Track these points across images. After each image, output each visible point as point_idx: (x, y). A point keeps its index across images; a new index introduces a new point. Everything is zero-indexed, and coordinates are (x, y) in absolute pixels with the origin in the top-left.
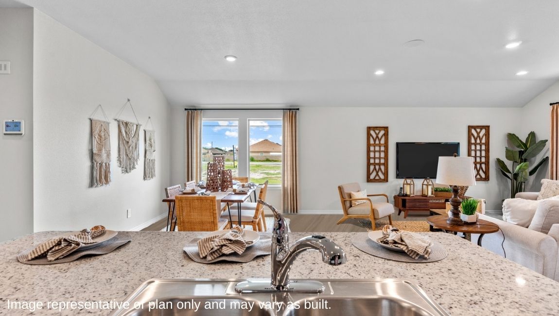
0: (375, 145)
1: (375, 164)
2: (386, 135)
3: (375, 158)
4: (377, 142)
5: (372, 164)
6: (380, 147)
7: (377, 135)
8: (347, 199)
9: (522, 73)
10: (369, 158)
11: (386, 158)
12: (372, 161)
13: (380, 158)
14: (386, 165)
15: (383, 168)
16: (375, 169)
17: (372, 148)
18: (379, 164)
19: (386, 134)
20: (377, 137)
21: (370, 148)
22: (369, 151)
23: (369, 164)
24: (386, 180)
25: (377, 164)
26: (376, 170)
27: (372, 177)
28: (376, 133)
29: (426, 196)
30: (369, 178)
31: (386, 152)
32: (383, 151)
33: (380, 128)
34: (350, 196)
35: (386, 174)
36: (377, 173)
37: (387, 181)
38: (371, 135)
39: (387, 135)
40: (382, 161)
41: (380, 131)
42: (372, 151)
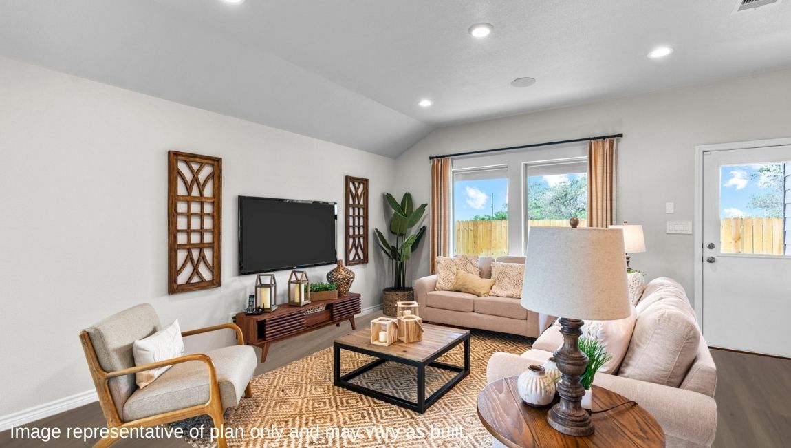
0: (189, 200)
1: (189, 247)
2: (216, 177)
3: (189, 232)
4: (195, 192)
5: (182, 246)
6: (202, 204)
7: (195, 175)
8: (119, 367)
9: (425, 103)
10: (173, 232)
11: (216, 231)
12: (182, 239)
13: (201, 232)
14: (216, 246)
15: (208, 254)
16: (189, 257)
17: (182, 207)
18: (201, 246)
19: (216, 175)
20: (195, 179)
21: (176, 206)
22: (172, 215)
23: (173, 248)
24: (216, 282)
25: (195, 246)
26: (192, 260)
27: (182, 279)
28: (191, 170)
29: (298, 305)
30: (176, 281)
31: (217, 217)
32: (208, 214)
33: (203, 160)
34: (130, 355)
35: (216, 268)
36: (195, 267)
37: (219, 284)
38: (180, 173)
39: (220, 177)
40: (208, 238)
41: (202, 166)
42: (182, 214)
